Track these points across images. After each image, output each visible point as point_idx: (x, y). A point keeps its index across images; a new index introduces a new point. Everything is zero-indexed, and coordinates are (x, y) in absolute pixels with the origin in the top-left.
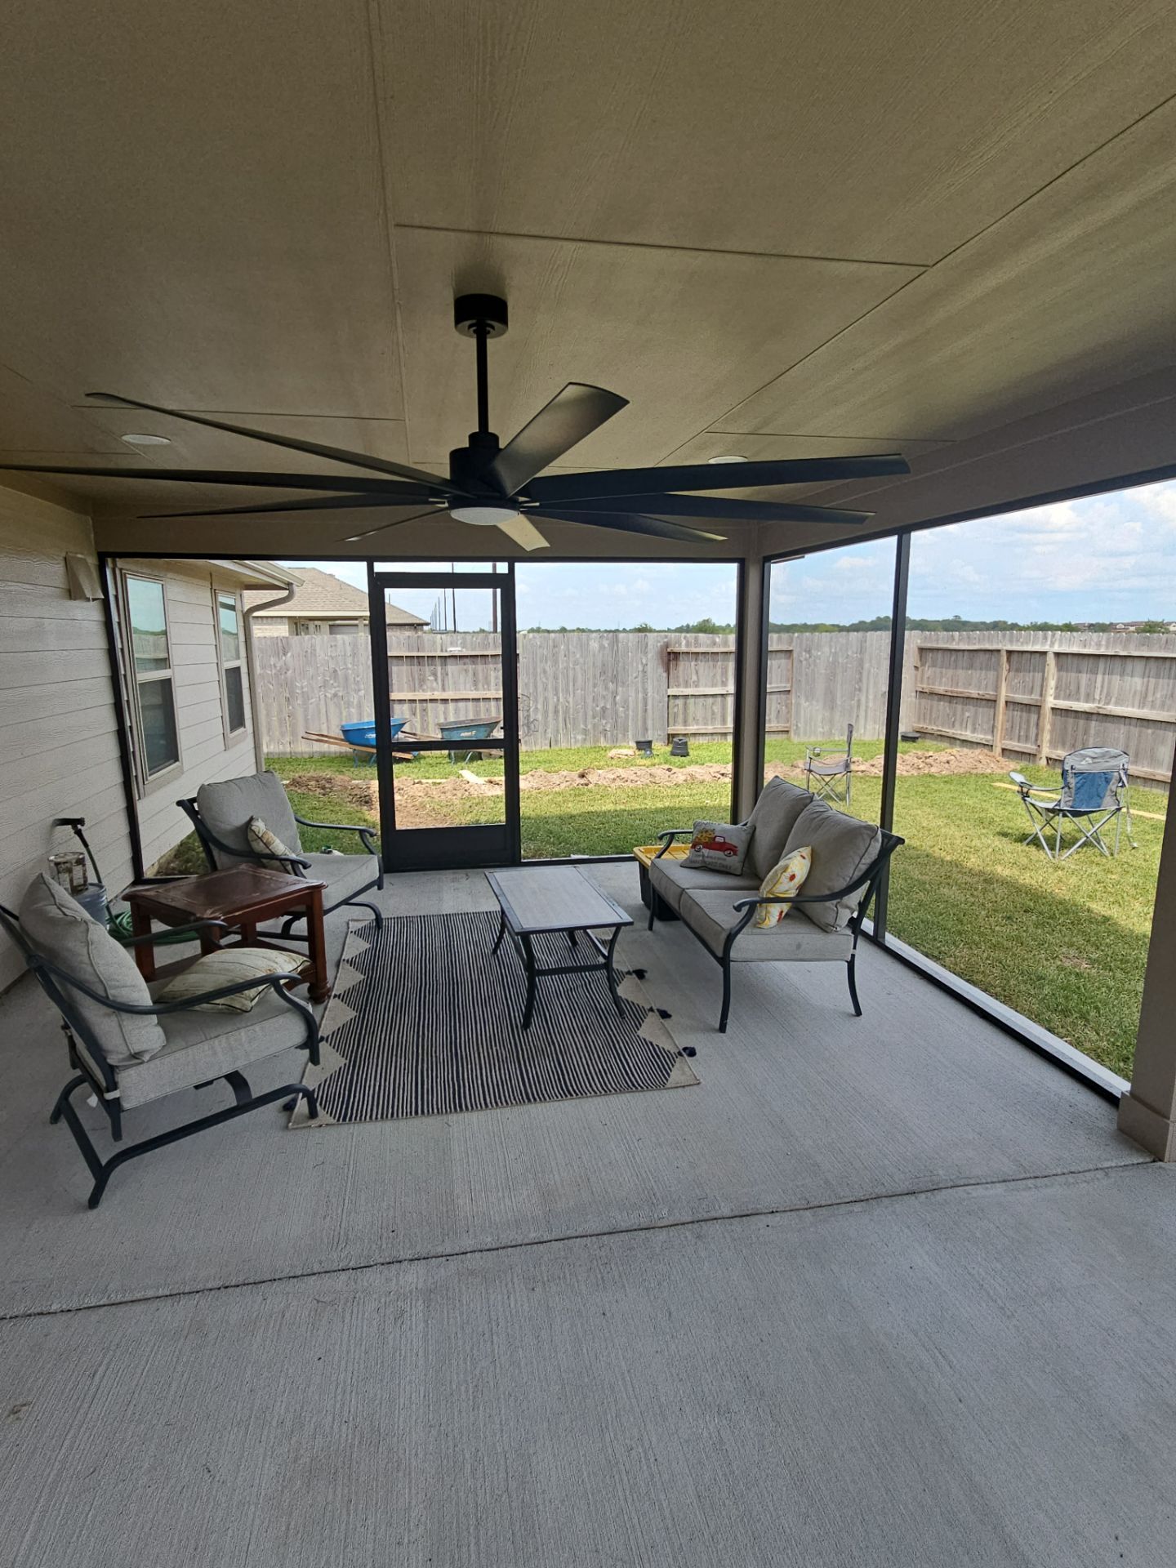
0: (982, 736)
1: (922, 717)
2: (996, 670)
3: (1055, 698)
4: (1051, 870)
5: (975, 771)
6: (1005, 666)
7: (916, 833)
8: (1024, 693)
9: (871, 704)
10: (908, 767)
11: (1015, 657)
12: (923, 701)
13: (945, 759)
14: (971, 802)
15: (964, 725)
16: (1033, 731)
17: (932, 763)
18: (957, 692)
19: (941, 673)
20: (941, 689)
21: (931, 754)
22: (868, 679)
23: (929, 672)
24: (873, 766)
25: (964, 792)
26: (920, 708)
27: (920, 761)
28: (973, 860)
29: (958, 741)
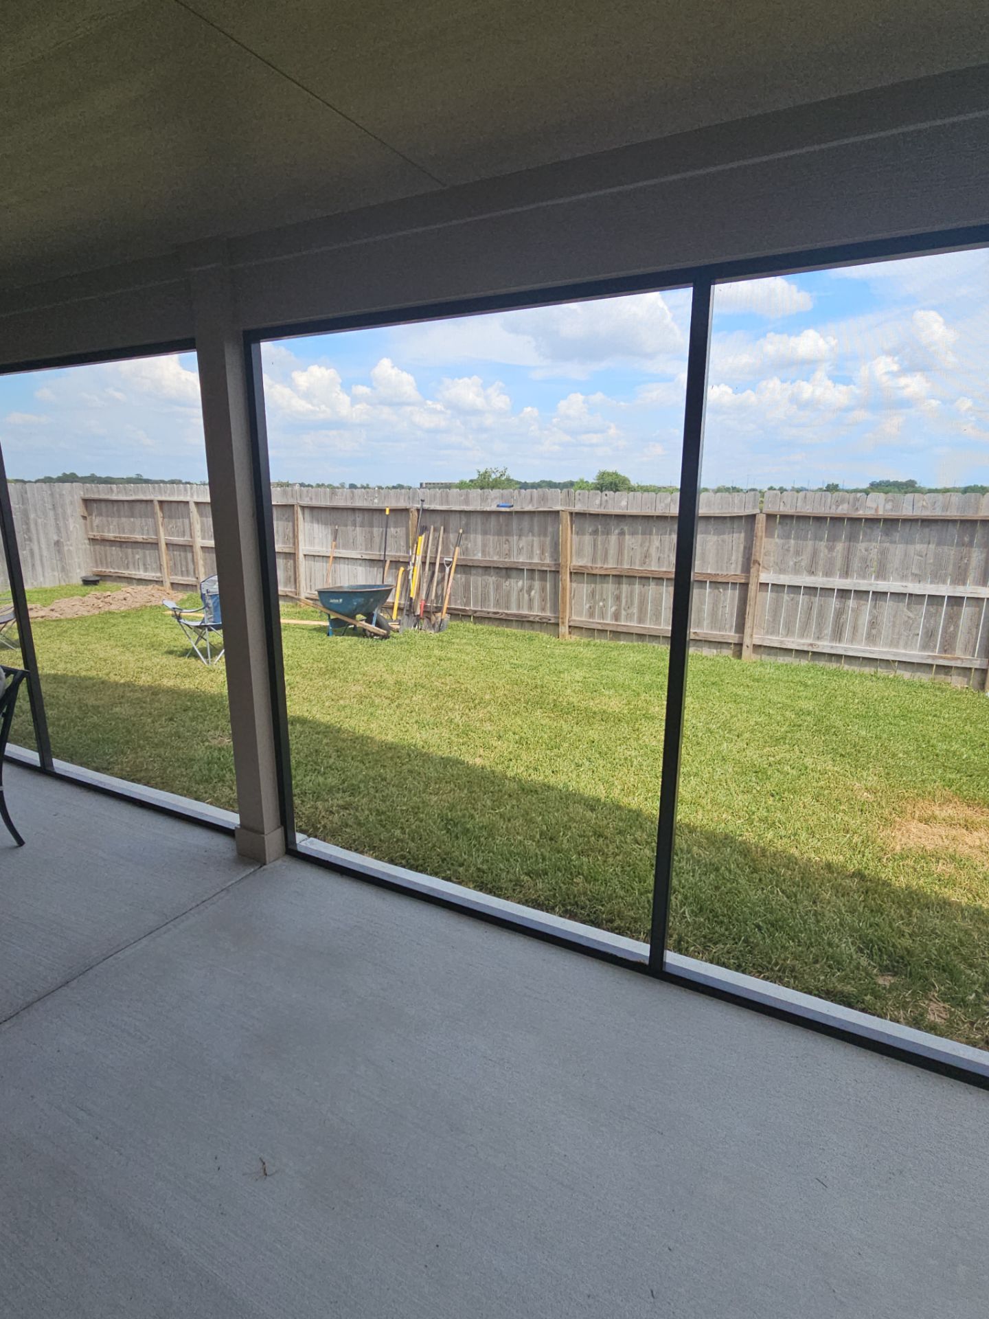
0: (153, 574)
1: (99, 562)
2: (154, 518)
3: (203, 538)
4: (205, 674)
5: (149, 604)
6: (160, 514)
7: (93, 665)
8: (178, 536)
9: (45, 553)
10: (89, 608)
11: (166, 506)
12: (97, 547)
13: (122, 597)
14: (144, 631)
15: (137, 566)
16: (191, 566)
17: (111, 602)
18: (124, 538)
19: (108, 521)
20: (111, 535)
21: (109, 593)
22: (37, 530)
23: (97, 521)
24: (52, 610)
25: (139, 623)
26: (95, 554)
27: (99, 601)
28: (143, 678)
29: (134, 581)
